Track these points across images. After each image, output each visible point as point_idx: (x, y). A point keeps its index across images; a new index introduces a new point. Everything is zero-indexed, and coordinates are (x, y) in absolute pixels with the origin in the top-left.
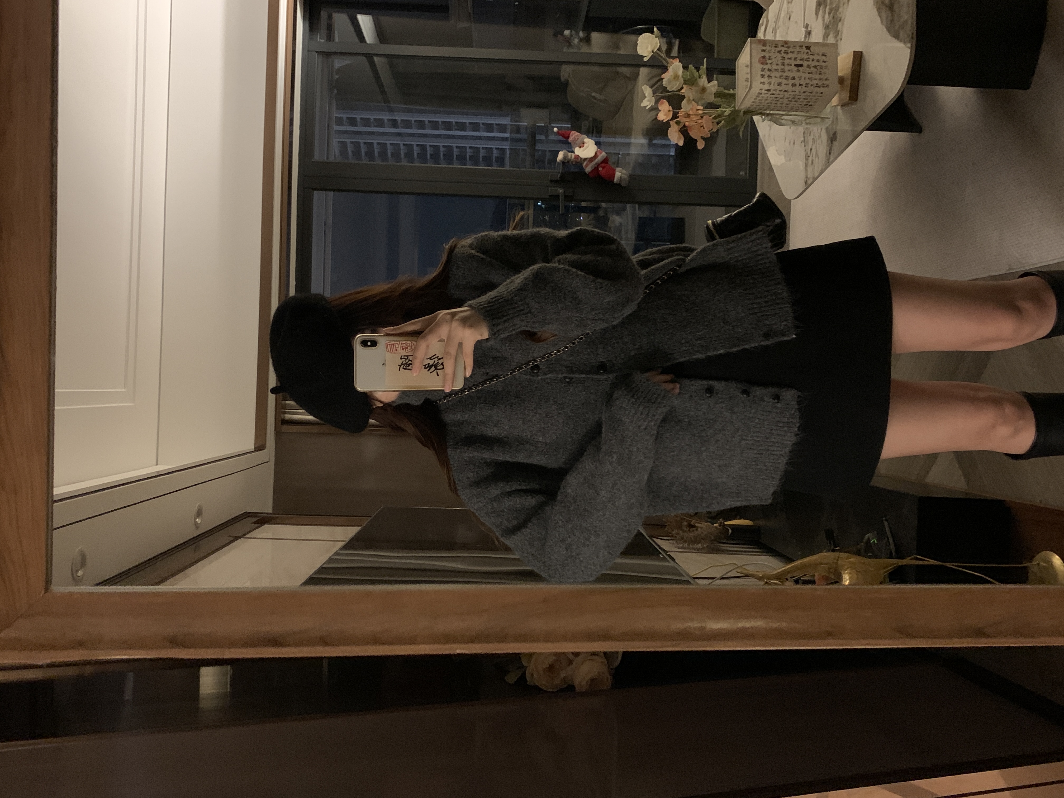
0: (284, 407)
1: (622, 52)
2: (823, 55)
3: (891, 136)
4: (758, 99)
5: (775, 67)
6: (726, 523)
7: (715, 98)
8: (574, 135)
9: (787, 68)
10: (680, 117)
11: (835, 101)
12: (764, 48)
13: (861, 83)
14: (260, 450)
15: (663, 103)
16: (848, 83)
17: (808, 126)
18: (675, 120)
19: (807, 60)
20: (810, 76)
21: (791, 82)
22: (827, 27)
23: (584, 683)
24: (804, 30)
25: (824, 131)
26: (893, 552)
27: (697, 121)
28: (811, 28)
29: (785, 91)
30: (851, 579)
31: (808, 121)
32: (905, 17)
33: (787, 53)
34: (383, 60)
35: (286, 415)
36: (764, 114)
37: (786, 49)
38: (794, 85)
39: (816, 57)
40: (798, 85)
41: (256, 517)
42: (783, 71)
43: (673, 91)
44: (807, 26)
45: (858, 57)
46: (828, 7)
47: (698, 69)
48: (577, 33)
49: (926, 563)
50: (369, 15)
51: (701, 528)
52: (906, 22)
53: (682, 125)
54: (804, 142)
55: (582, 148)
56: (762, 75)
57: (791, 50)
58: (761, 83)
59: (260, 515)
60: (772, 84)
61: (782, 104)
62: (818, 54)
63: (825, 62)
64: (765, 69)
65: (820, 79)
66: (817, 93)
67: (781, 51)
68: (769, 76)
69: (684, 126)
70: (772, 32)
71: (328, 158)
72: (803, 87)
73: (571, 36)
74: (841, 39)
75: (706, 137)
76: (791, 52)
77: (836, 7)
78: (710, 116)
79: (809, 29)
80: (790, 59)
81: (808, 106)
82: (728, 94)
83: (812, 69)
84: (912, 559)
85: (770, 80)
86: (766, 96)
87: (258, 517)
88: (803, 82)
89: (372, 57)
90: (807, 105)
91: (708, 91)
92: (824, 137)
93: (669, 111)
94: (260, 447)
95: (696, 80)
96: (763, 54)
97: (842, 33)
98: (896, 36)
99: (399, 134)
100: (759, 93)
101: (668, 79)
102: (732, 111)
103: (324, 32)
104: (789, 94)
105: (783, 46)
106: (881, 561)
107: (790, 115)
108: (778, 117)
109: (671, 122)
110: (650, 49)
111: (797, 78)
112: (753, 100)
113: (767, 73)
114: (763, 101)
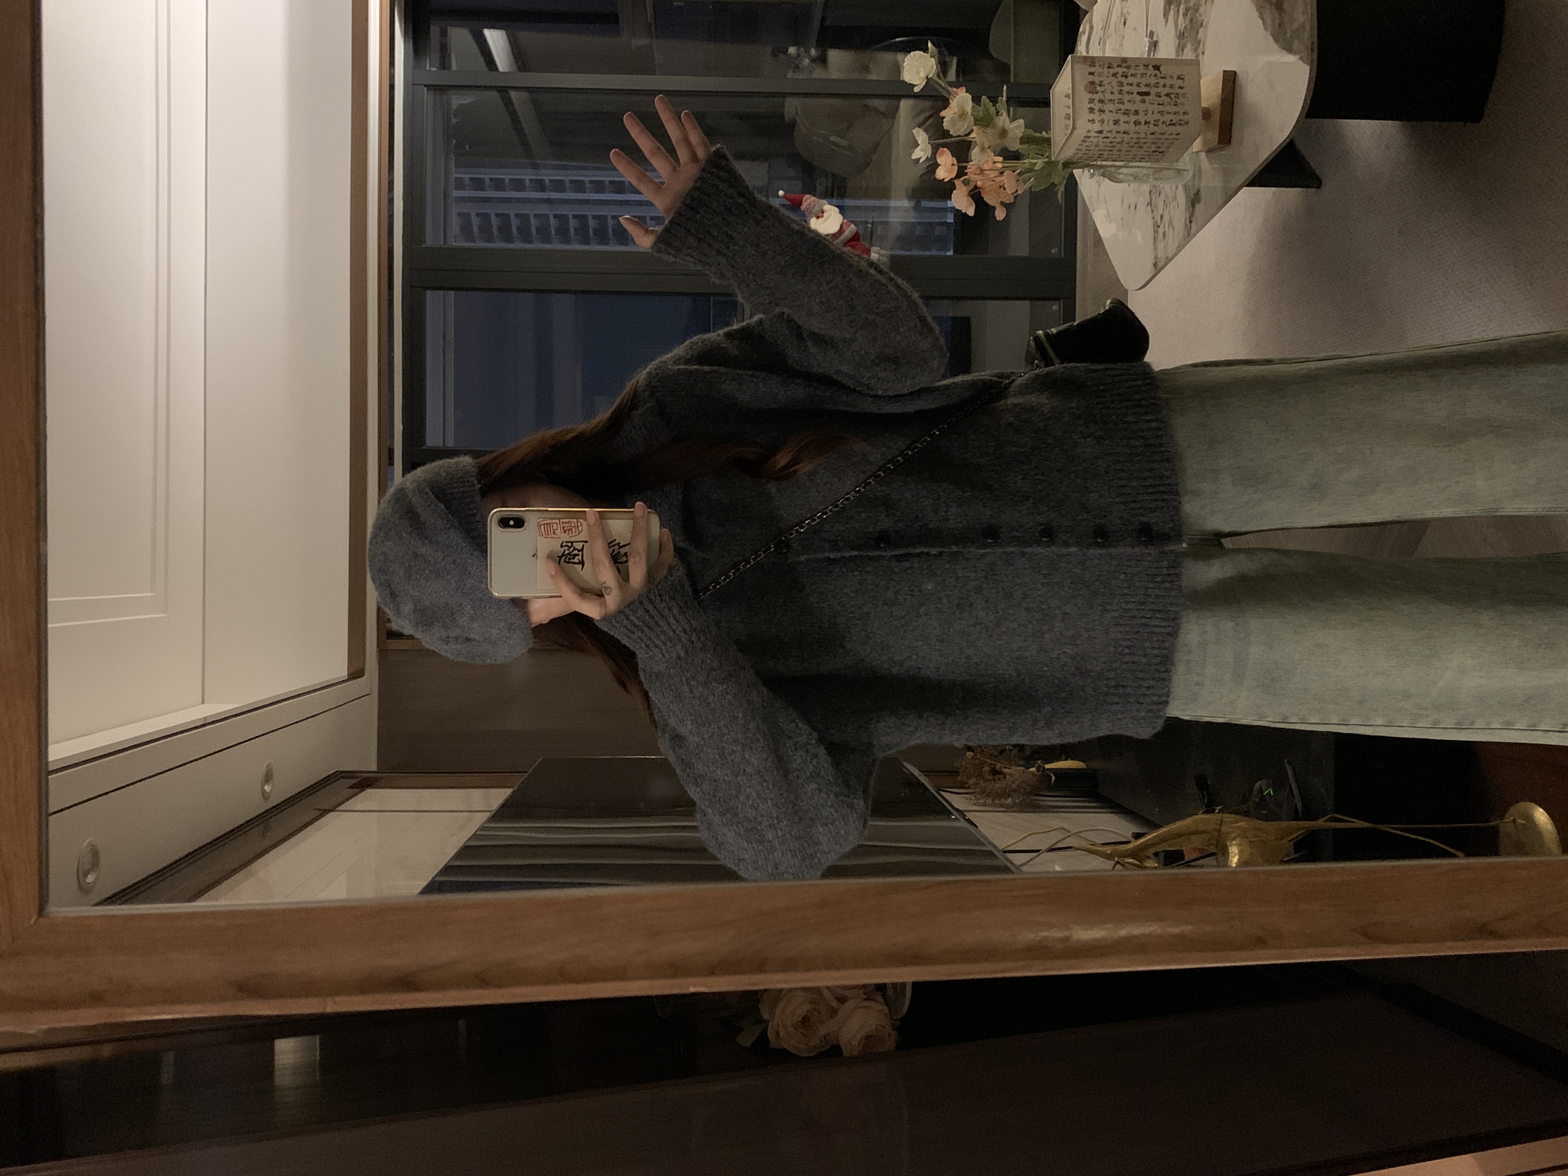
1: (873, 77)
2: (1179, 78)
3: (1274, 193)
4: (1085, 144)
5: (1109, 96)
6: (1047, 766)
7: (1021, 144)
8: (808, 200)
9: (1126, 97)
10: (969, 174)
11: (1197, 145)
12: (1092, 70)
13: (1235, 117)
14: (356, 677)
15: (942, 154)
16: (1216, 117)
17: (1158, 183)
18: (962, 179)
19: (1156, 85)
20: (1161, 108)
21: (1133, 118)
22: (1181, 36)
23: (855, 1043)
24: (1146, 40)
25: (1180, 188)
26: (1300, 810)
27: (995, 179)
28: (1157, 36)
29: (1124, 133)
30: (1241, 853)
31: (1157, 175)
32: (1302, 19)
33: (1126, 77)
34: (524, 95)
36: (1093, 166)
37: (1125, 70)
38: (1137, 123)
39: (1168, 82)
40: (1143, 123)
41: (352, 778)
42: (1121, 102)
43: (959, 136)
44: (1152, 34)
45: (1230, 80)
46: (1182, 7)
47: (994, 100)
48: (807, 51)
49: (1349, 825)
50: (501, 29)
51: (1011, 775)
52: (1302, 26)
53: (971, 187)
54: (1151, 205)
55: (821, 219)
56: (1090, 108)
57: (1132, 71)
58: (1089, 121)
59: (359, 774)
60: (1106, 122)
61: (1120, 151)
62: (1172, 77)
63: (1182, 88)
64: (1094, 99)
65: (1176, 113)
66: (1172, 134)
67: (1117, 73)
68: (1101, 111)
69: (976, 187)
70: (1099, 44)
71: (445, 242)
72: (1151, 126)
73: (799, 55)
74: (1203, 53)
75: (1008, 202)
76: (1132, 75)
77: (1194, 5)
78: (1014, 172)
79: (1155, 39)
80: (1131, 85)
81: (1158, 153)
82: (1040, 138)
83: (1164, 98)
84: (1327, 820)
85: (1103, 116)
86: (1096, 140)
87: (357, 778)
88: (1151, 118)
89: (507, 92)
90: (1156, 151)
91: (1011, 135)
92: (1182, 198)
93: (953, 165)
94: (356, 673)
95: (993, 118)
96: (1091, 78)
97: (1204, 45)
98: (1288, 48)
99: (549, 201)
100: (1086, 137)
101: (952, 118)
102: (1046, 163)
103: (436, 55)
104: (1130, 136)
105: (1119, 66)
106: (1284, 824)
107: (1132, 167)
108: (1113, 170)
109: (956, 182)
110: (923, 75)
111: (1141, 113)
112: (1077, 147)
113: (1097, 106)
114: (1092, 148)
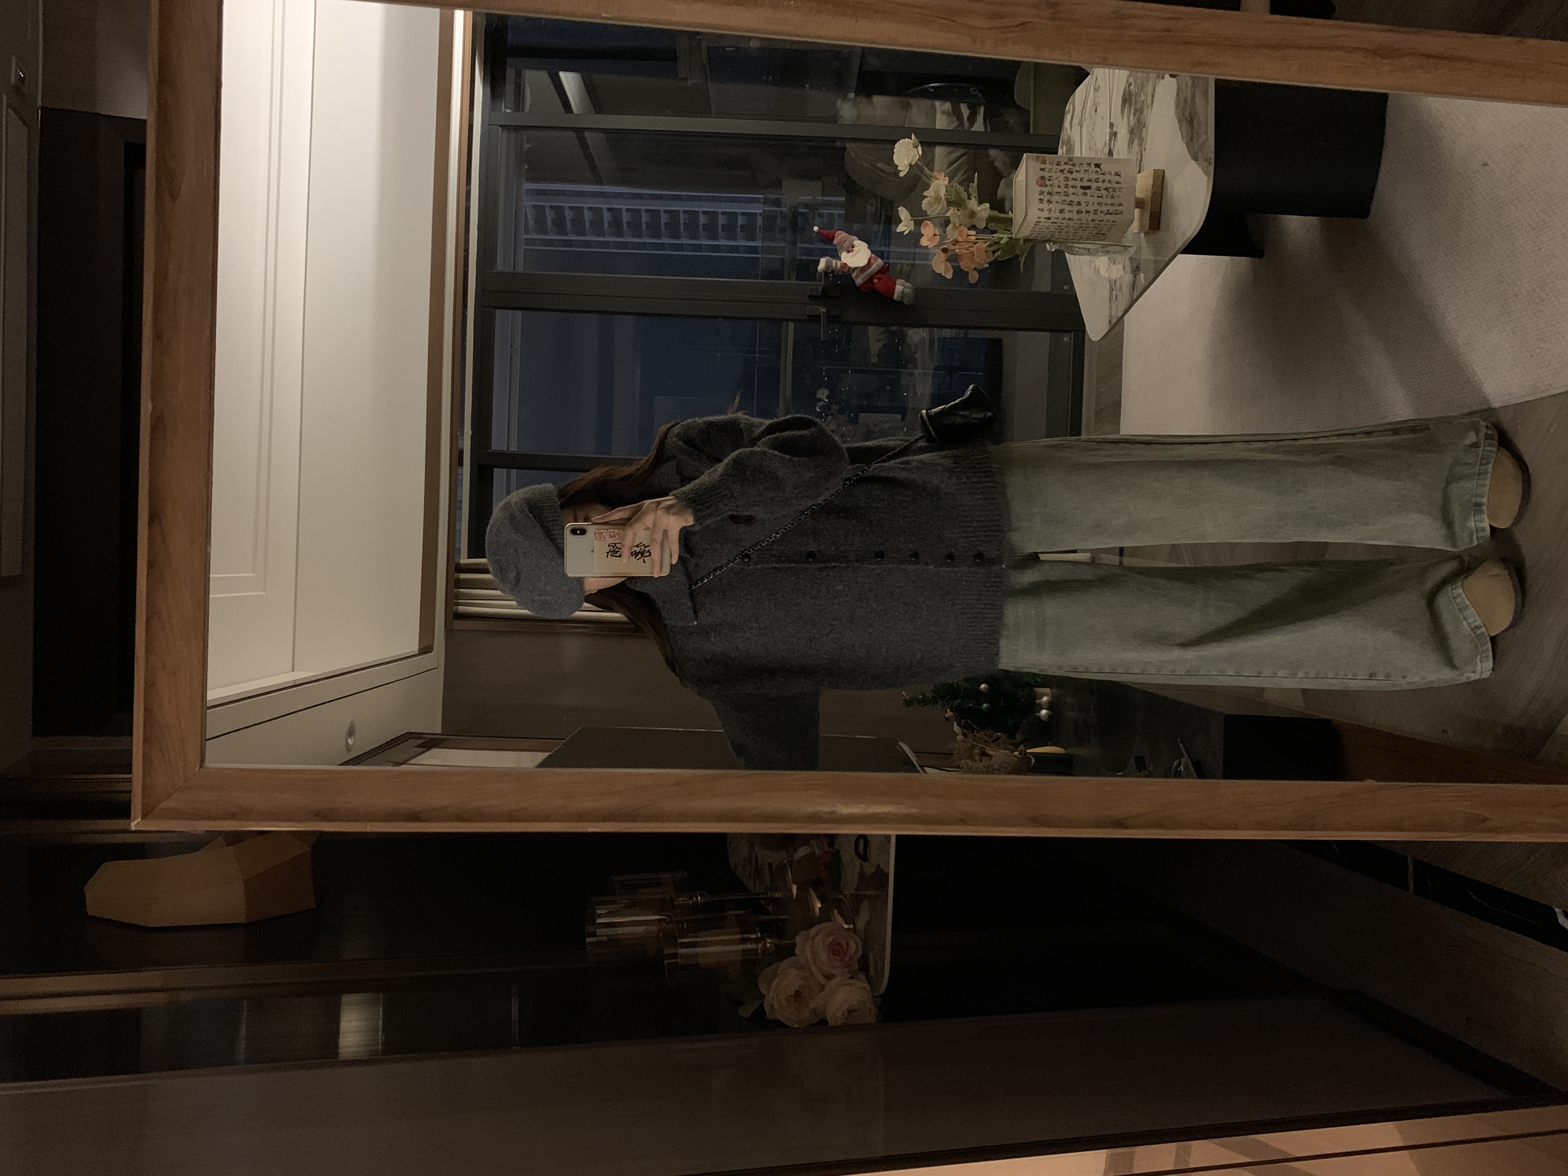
0: (457, 596)
2: (1117, 174)
4: (1038, 227)
5: (1056, 189)
6: (1028, 751)
7: (988, 222)
9: (1071, 191)
10: (946, 244)
11: (1134, 227)
12: (1043, 166)
14: (426, 653)
15: (927, 225)
16: (1148, 205)
17: (1110, 255)
18: (942, 247)
19: (1097, 180)
20: (1100, 200)
21: (1076, 208)
22: (1131, 132)
24: (1108, 130)
25: (1128, 261)
27: (969, 249)
28: (1117, 128)
29: (1069, 219)
31: (1106, 250)
32: (1203, 137)
33: (1072, 172)
35: (460, 607)
37: (1071, 167)
38: (1079, 212)
39: (1107, 177)
40: (1084, 212)
41: (422, 738)
42: (1067, 195)
43: (937, 214)
44: (1112, 126)
45: (1160, 178)
46: (1133, 110)
47: (967, 189)
51: (996, 756)
52: (1204, 143)
53: (950, 254)
56: (1040, 199)
57: (1077, 168)
58: (1039, 209)
59: (426, 736)
60: (1053, 211)
61: (1068, 232)
62: (1110, 173)
63: (1118, 183)
64: (1044, 192)
65: (1112, 204)
66: (1109, 221)
67: (1064, 169)
68: (1049, 201)
69: (953, 255)
71: (514, 269)
72: (1092, 214)
74: (1145, 149)
75: (979, 269)
76: (1076, 171)
77: (1140, 111)
78: (985, 243)
80: (1075, 180)
81: (1100, 235)
82: (1003, 218)
83: (1104, 193)
85: (1051, 206)
86: (1046, 224)
87: (424, 738)
88: (1091, 208)
91: (979, 216)
92: (1128, 269)
93: (933, 237)
94: (425, 649)
95: (964, 201)
96: (1042, 173)
97: (1146, 142)
98: (1195, 158)
100: (1037, 222)
101: (929, 201)
102: (1010, 239)
103: (511, 97)
104: (1074, 222)
105: (1066, 164)
109: (936, 250)
110: (909, 161)
111: (1083, 204)
112: (1031, 229)
113: (1046, 197)
114: (1044, 230)
